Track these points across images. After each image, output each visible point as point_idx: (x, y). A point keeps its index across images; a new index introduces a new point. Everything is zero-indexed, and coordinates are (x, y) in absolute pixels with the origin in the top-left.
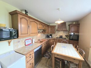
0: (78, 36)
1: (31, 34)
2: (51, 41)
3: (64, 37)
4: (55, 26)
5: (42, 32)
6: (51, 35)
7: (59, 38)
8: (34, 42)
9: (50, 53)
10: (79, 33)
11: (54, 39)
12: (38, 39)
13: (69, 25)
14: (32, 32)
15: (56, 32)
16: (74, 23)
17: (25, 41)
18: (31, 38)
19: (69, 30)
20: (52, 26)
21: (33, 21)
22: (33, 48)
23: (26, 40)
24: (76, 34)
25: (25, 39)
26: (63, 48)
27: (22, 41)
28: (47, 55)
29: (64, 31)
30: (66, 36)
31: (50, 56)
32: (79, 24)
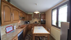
0: (45, 21)
1: (14, 21)
2: (29, 26)
3: (38, 22)
4: (32, 15)
5: (22, 19)
6: (29, 21)
7: (35, 23)
8: (15, 29)
9: (29, 35)
10: (45, 19)
11: (31, 24)
12: (19, 25)
13: (40, 15)
14: (14, 20)
15: (33, 19)
16: (43, 13)
17: (6, 29)
18: (12, 25)
19: (41, 18)
20: (30, 14)
21: (15, 10)
22: (17, 34)
23: (7, 27)
24: (44, 20)
25: (5, 27)
26: (39, 30)
27: (2, 29)
28: (27, 37)
29: (38, 18)
30: (39, 21)
31: (30, 37)
32: (45, 14)
